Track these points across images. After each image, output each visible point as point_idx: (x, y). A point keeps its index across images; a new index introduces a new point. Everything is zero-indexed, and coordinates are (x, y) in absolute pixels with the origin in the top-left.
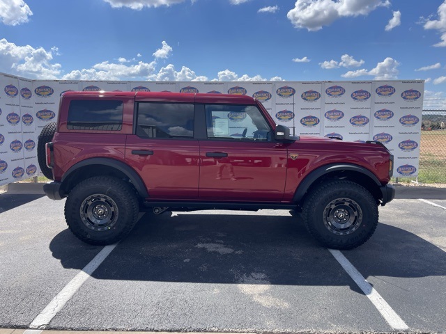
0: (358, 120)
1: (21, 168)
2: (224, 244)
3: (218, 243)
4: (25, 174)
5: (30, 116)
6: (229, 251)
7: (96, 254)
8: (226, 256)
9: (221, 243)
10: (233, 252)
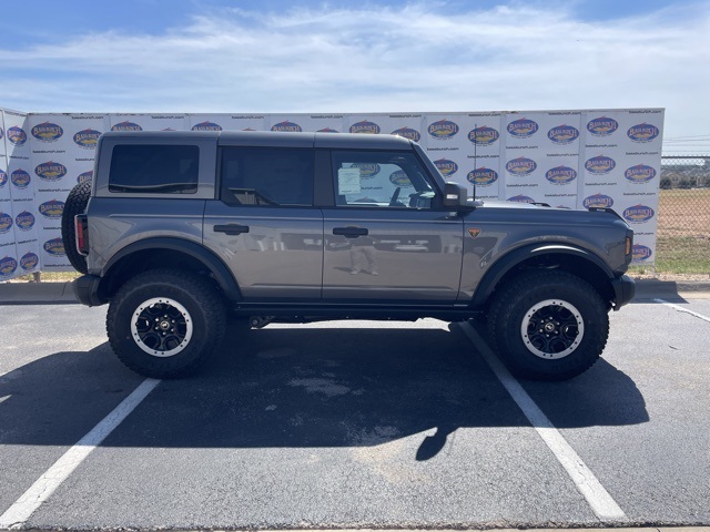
0: (559, 174)
1: (11, 259)
2: (335, 379)
3: (326, 378)
4: (19, 269)
5: (24, 172)
6: (342, 390)
8: (336, 398)
9: (331, 378)
10: (349, 393)
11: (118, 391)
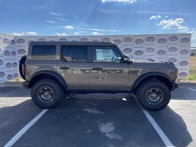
0: (161, 52)
1: (11, 75)
2: (96, 109)
3: (93, 109)
4: (13, 78)
5: (15, 52)
6: (98, 112)
7: (39, 114)
8: (96, 115)
9: (95, 109)
10: (100, 113)
11: (37, 111)
